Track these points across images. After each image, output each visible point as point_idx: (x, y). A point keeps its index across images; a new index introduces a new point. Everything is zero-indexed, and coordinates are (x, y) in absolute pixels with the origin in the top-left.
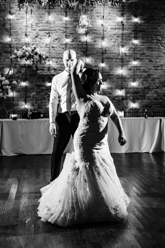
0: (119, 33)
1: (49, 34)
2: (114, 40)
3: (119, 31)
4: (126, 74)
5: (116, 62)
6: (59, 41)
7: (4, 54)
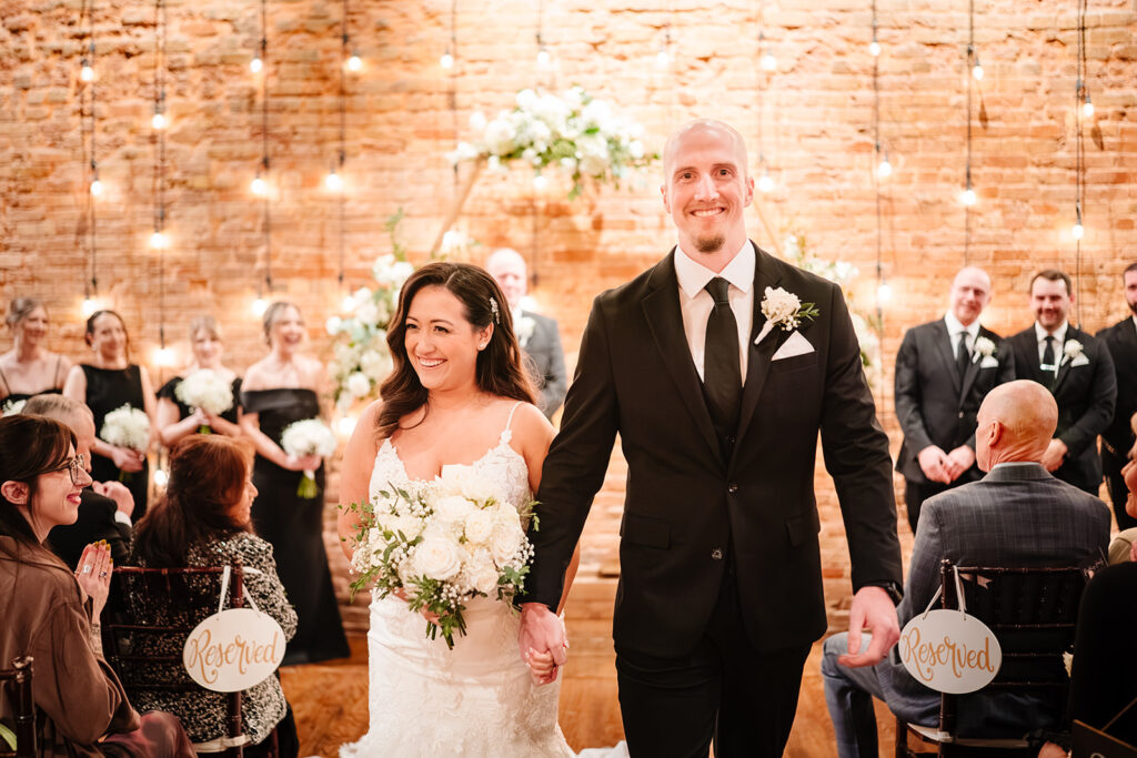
0: (1062, 17)
1: (663, 32)
2: (1032, 61)
3: (1062, 11)
4: (1097, 248)
5: (1043, 182)
6: (723, 69)
7: (417, 145)
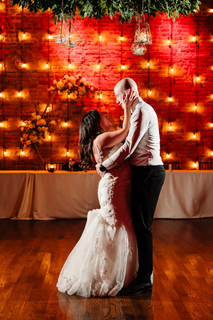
0: (193, 56)
1: (98, 59)
2: (186, 67)
3: (193, 55)
4: (201, 111)
5: (188, 96)
6: (113, 68)
7: (40, 86)
